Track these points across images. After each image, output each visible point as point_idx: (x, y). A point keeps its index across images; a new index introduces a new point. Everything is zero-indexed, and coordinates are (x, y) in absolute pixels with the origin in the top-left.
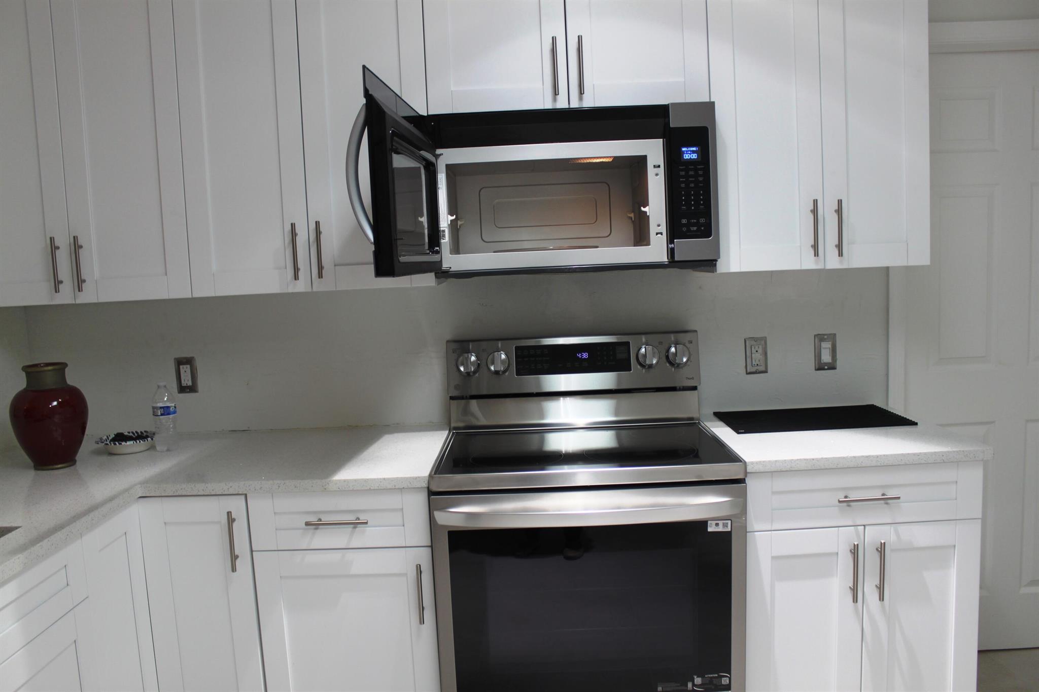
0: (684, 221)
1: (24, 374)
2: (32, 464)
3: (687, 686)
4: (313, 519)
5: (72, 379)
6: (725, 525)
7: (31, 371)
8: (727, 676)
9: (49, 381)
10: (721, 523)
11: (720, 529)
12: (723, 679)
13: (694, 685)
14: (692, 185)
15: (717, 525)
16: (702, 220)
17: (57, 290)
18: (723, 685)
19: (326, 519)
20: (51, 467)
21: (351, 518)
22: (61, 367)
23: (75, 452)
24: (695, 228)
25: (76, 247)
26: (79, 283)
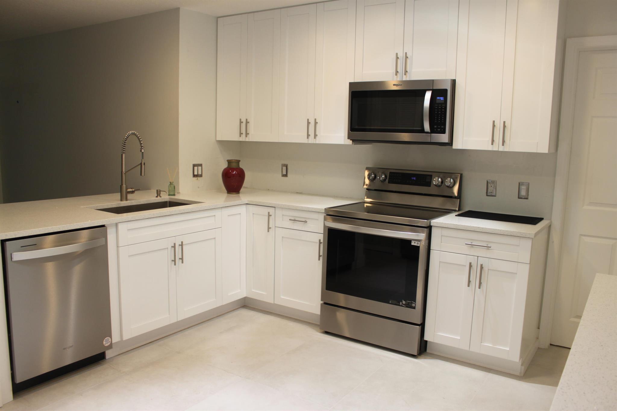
0: (435, 127)
1: (227, 162)
2: (226, 191)
3: (400, 303)
4: (293, 218)
5: (241, 166)
6: (418, 243)
7: (229, 162)
8: (414, 303)
9: (234, 165)
10: (416, 242)
11: (416, 244)
12: (413, 304)
13: (402, 304)
14: (440, 112)
15: (415, 243)
16: (442, 127)
17: (240, 136)
18: (413, 306)
19: (297, 219)
20: (232, 193)
21: (304, 220)
22: (238, 162)
23: (240, 189)
24: (439, 130)
25: (247, 122)
26: (247, 134)
